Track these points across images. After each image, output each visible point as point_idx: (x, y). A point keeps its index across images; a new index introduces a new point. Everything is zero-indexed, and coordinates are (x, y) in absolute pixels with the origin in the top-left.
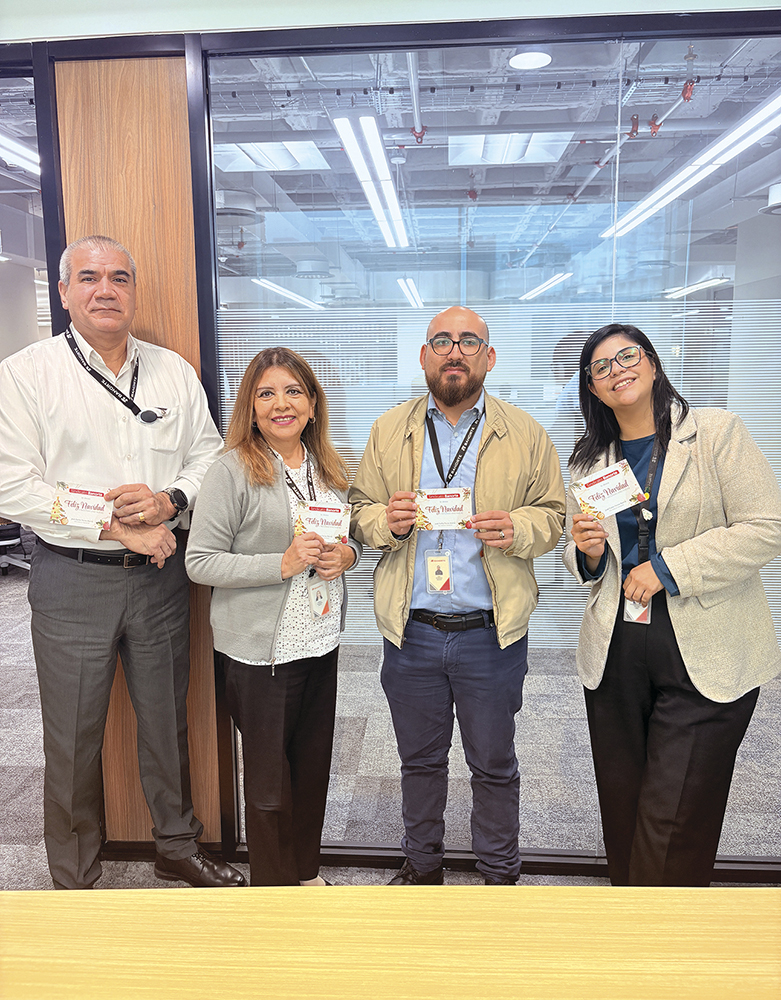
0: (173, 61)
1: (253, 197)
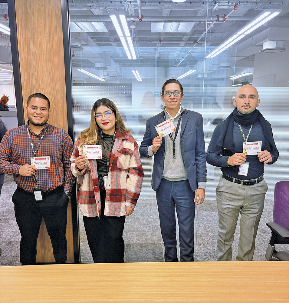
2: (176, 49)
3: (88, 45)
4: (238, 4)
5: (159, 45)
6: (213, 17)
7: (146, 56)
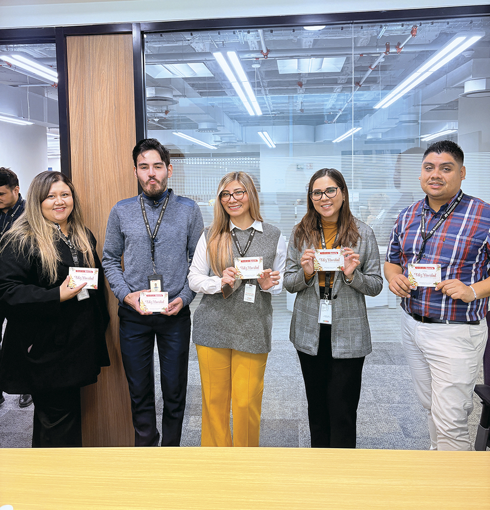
0: (126, 36)
1: (170, 90)
2: (330, 96)
3: (185, 96)
4: (417, 27)
5: (301, 91)
6: (380, 47)
7: (281, 109)
